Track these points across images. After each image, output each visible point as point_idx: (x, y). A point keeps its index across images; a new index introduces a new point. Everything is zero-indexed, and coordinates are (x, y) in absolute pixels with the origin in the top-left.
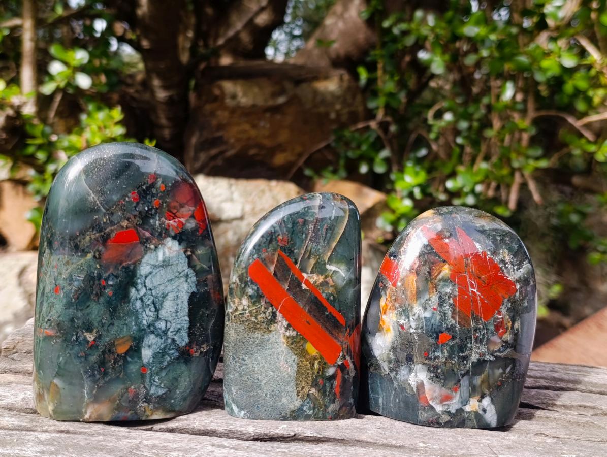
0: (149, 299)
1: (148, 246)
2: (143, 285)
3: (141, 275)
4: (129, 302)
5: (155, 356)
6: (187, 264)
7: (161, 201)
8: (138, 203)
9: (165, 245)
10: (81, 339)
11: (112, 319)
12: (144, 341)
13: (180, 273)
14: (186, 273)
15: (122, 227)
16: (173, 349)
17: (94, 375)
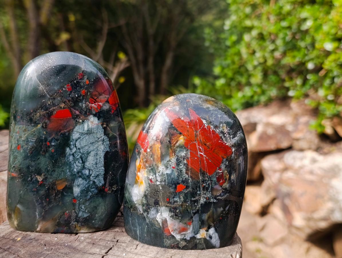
0: (78, 155)
1: (78, 120)
2: (74, 145)
3: (73, 139)
4: (65, 156)
5: (82, 192)
6: (103, 133)
7: (86, 91)
8: (71, 92)
9: (89, 120)
10: (34, 179)
11: (54, 167)
12: (75, 182)
13: (99, 139)
14: (102, 139)
15: (61, 108)
16: (94, 188)
17: (42, 203)
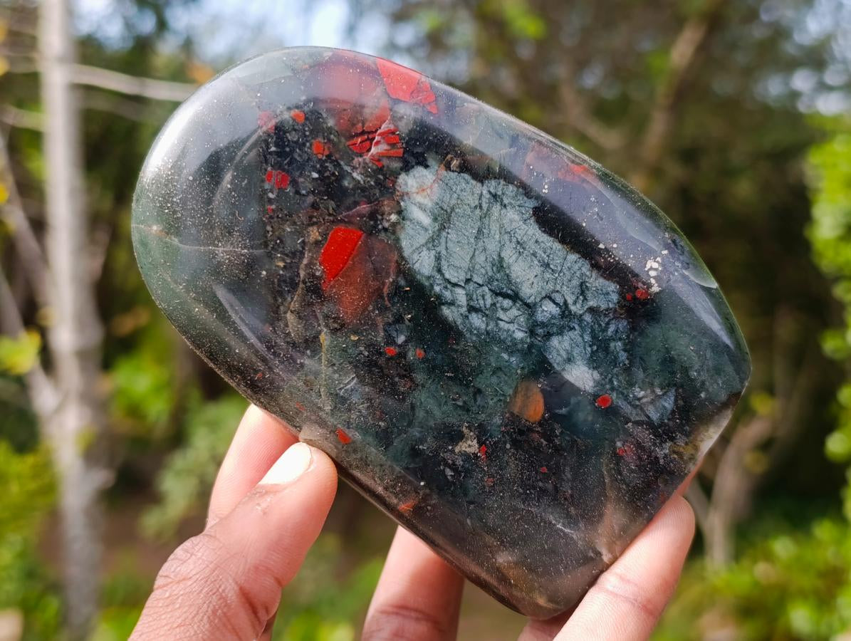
0: (483, 296)
1: (386, 225)
2: (449, 286)
3: (429, 278)
4: (459, 335)
5: (593, 362)
6: (474, 182)
7: (320, 139)
8: (294, 183)
9: (407, 194)
10: (460, 462)
11: (467, 386)
12: (552, 361)
13: (481, 207)
14: (488, 196)
15: (317, 243)
16: (608, 324)
17: (543, 491)
